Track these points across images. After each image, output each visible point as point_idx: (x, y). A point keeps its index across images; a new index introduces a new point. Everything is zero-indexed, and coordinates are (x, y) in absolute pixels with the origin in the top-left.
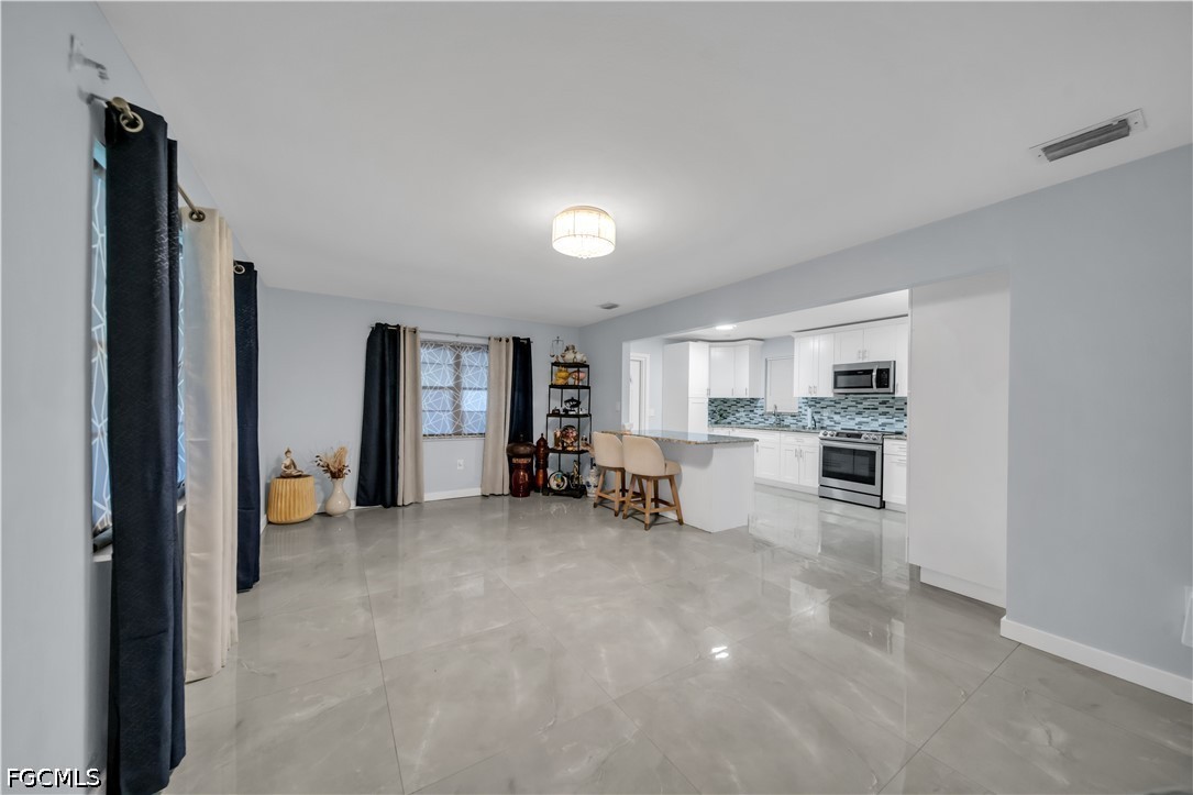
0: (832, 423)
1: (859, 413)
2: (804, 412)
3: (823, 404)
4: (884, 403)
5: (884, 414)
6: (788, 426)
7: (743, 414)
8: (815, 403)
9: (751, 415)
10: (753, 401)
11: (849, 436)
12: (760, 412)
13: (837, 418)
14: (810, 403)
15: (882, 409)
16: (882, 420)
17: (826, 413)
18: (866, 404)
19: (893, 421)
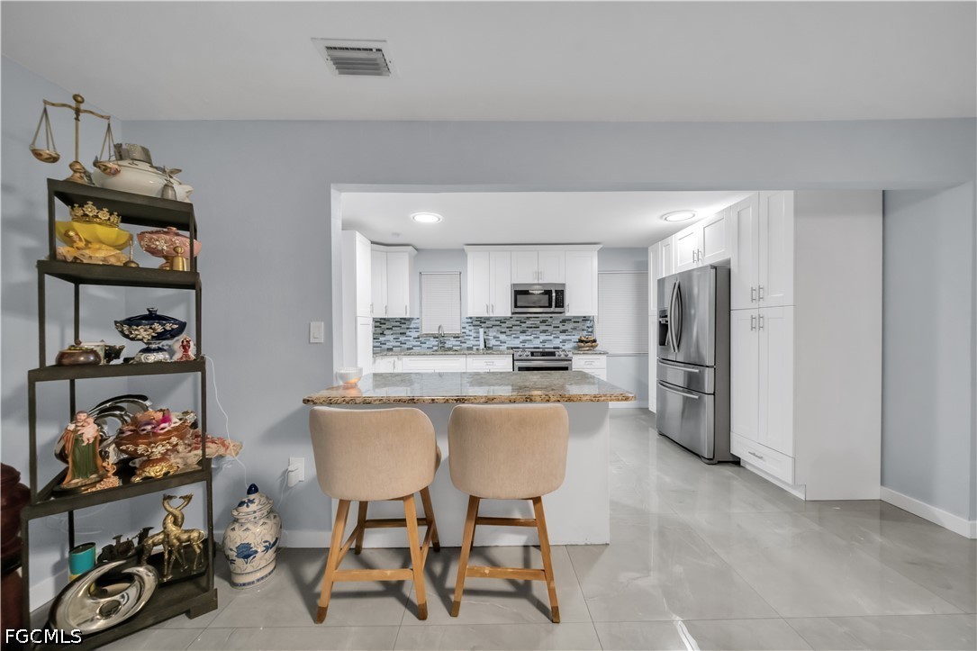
0: (498, 343)
1: (523, 332)
2: (468, 332)
3: (489, 323)
4: (544, 322)
5: (544, 331)
6: (450, 349)
7: (391, 338)
8: (480, 322)
9: (402, 338)
10: (403, 321)
11: (544, 354)
12: (416, 335)
13: (503, 337)
14: (475, 323)
15: (543, 327)
16: (543, 337)
17: (492, 333)
18: (529, 323)
19: (551, 338)
